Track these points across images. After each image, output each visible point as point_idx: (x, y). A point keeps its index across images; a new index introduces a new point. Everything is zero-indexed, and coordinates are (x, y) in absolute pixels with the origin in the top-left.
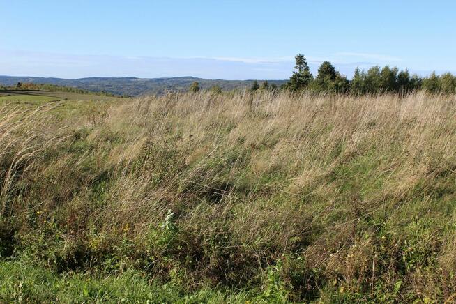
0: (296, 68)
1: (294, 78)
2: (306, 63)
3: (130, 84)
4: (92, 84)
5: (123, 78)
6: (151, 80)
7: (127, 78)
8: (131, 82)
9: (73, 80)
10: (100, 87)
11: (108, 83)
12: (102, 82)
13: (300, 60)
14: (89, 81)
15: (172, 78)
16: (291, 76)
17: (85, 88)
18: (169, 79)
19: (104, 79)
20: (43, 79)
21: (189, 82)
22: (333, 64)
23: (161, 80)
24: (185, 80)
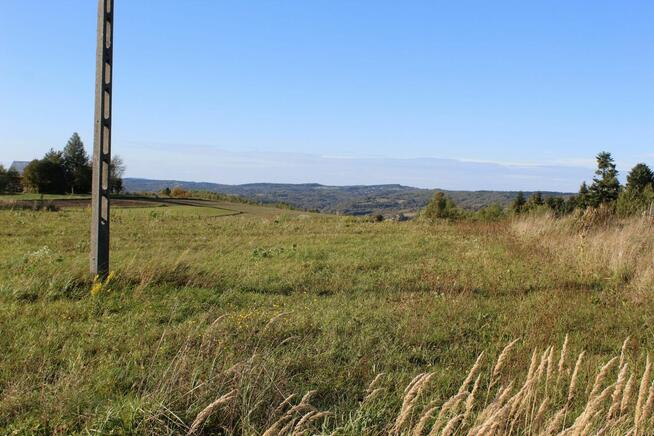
0: (598, 173)
1: (595, 189)
2: (614, 166)
3: (313, 193)
4: (260, 192)
5: (302, 185)
6: (342, 188)
7: (308, 185)
8: (314, 191)
9: (234, 186)
10: (271, 197)
11: (281, 192)
12: (273, 190)
13: (604, 160)
14: (255, 188)
15: (370, 187)
18: (367, 187)
19: (277, 185)
20: (194, 184)
21: (395, 191)
23: (356, 188)
24: (390, 189)
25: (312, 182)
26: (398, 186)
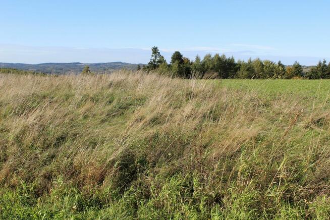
1: (151, 63)
2: (159, 53)
3: (76, 67)
4: (48, 67)
5: (71, 63)
6: (92, 65)
7: (74, 63)
11: (59, 67)
12: (56, 66)
13: (155, 51)
16: (149, 61)
17: (43, 70)
18: (104, 64)
19: (57, 64)
21: (119, 66)
22: (181, 53)
23: (99, 64)
24: (116, 64)
25: (76, 62)
26: (120, 62)
